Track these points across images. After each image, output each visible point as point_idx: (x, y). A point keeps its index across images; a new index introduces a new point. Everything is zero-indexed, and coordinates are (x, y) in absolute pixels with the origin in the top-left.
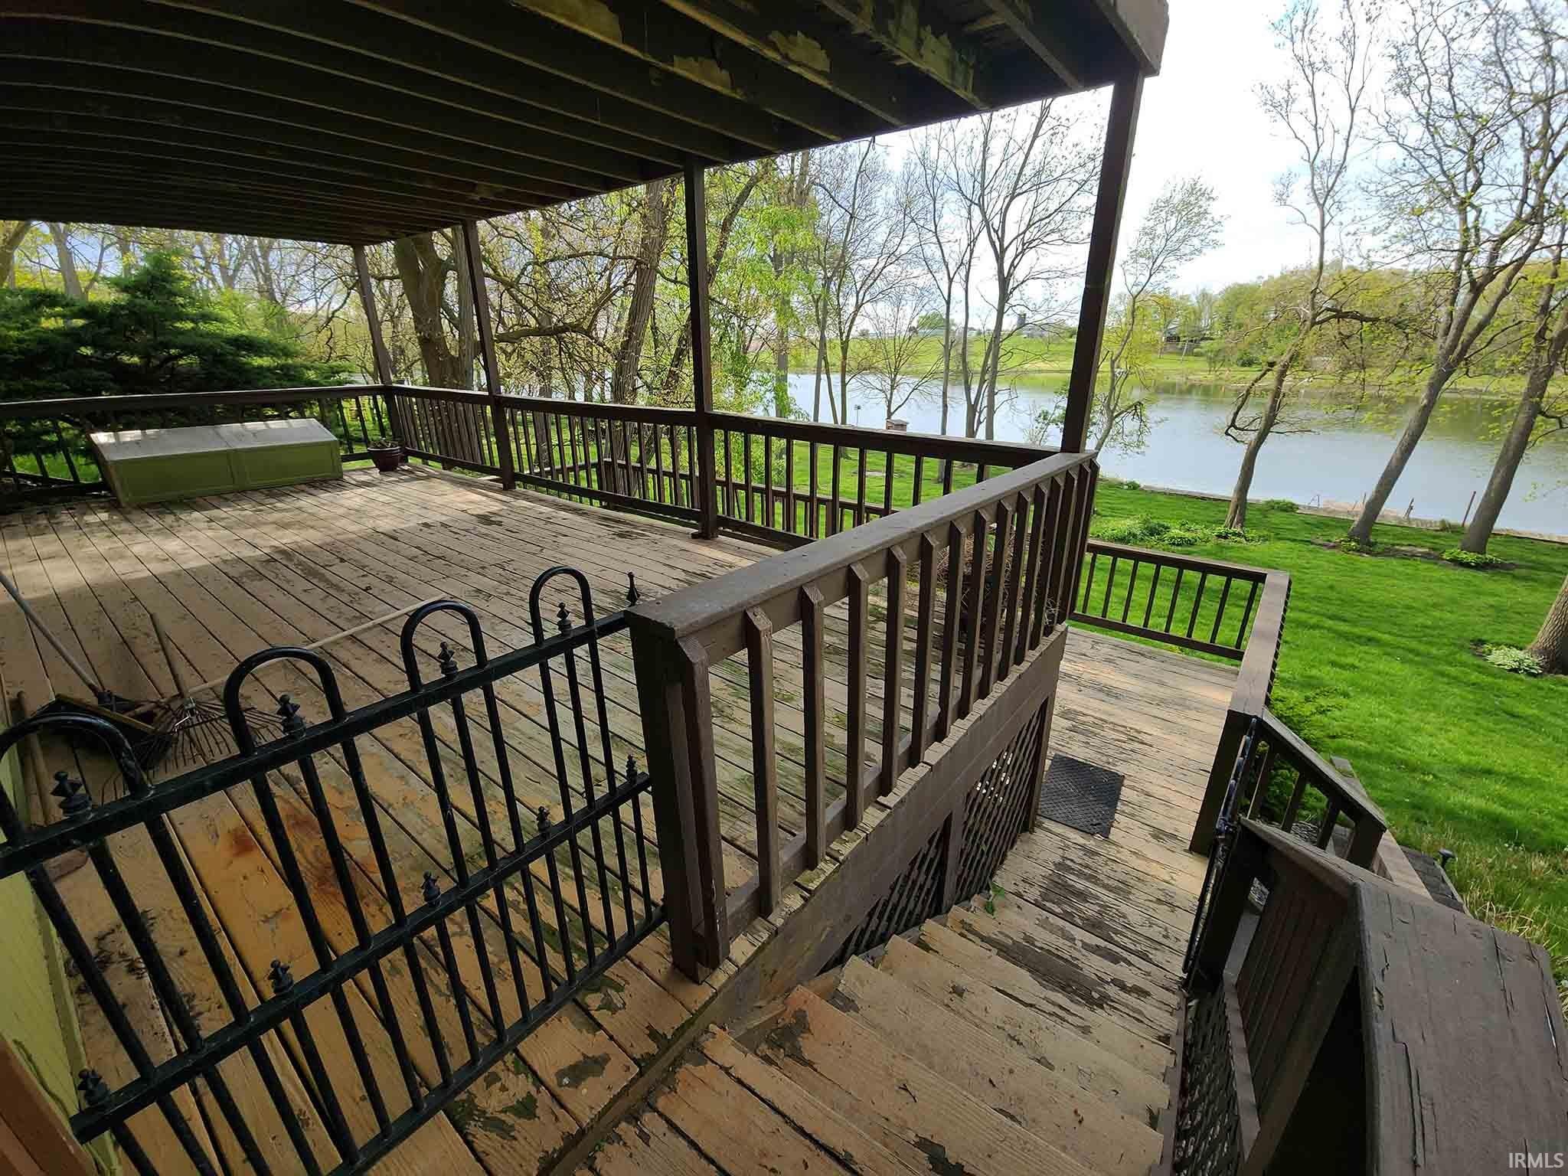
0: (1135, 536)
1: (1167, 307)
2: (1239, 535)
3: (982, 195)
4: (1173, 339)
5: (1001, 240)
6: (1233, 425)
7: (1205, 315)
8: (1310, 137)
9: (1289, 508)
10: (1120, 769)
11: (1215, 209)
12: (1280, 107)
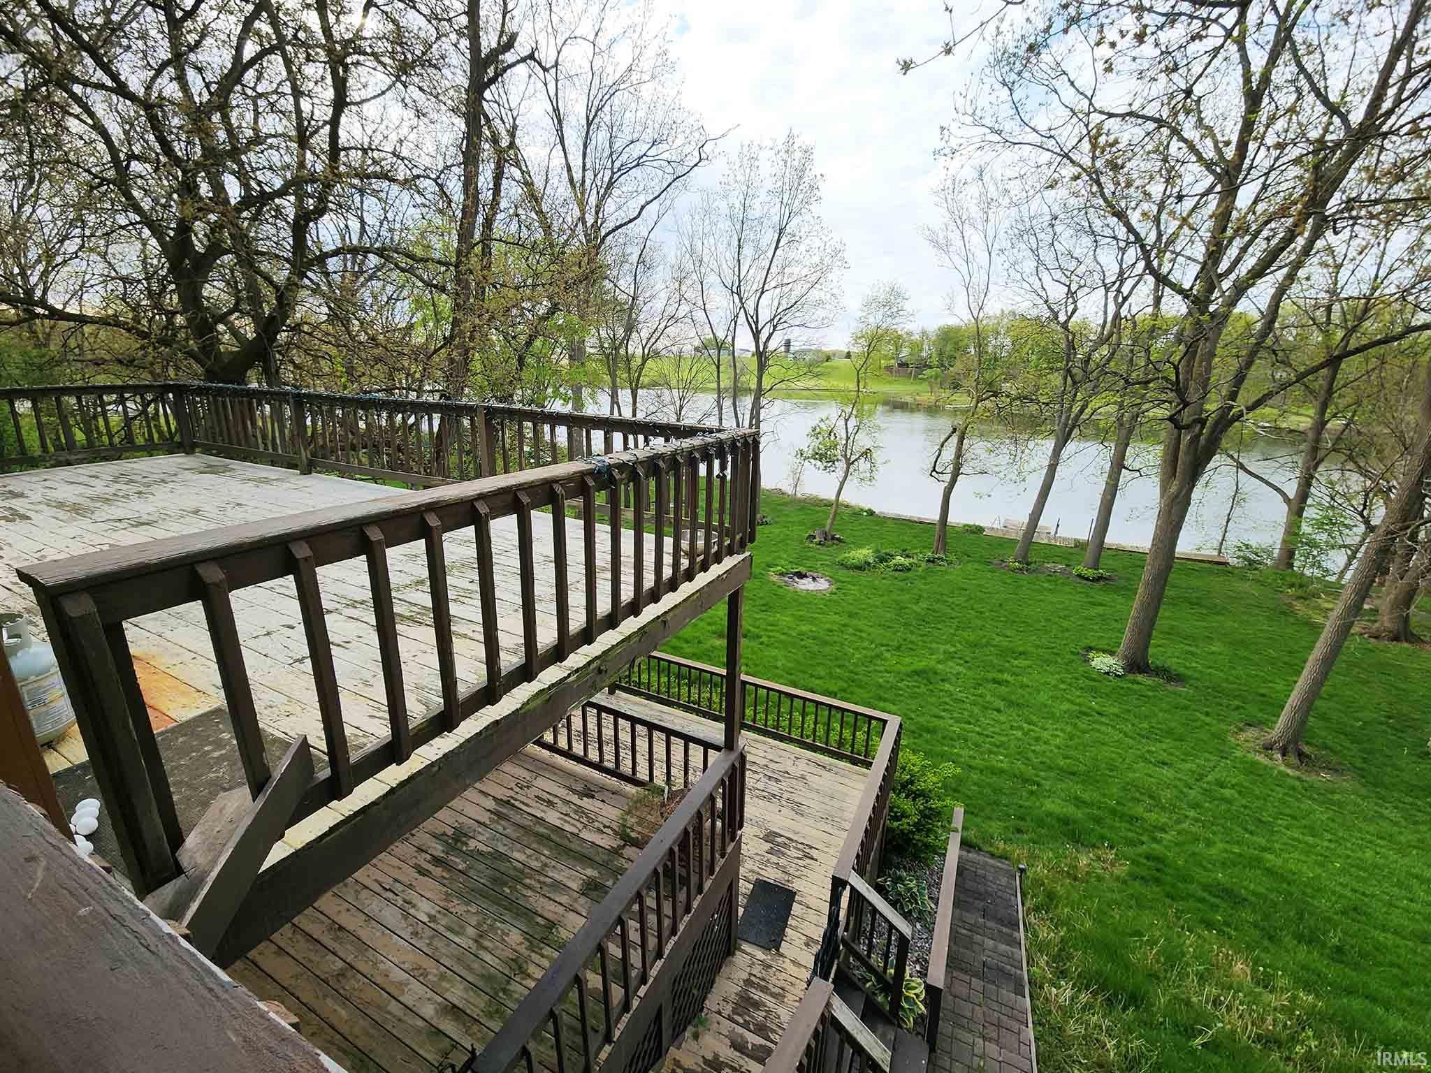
0: (869, 564)
1: (898, 341)
2: (942, 559)
3: (739, 286)
4: (903, 365)
5: (756, 323)
6: (934, 470)
7: (926, 347)
8: (964, 269)
9: (980, 530)
10: (796, 885)
11: (908, 306)
12: (942, 246)
